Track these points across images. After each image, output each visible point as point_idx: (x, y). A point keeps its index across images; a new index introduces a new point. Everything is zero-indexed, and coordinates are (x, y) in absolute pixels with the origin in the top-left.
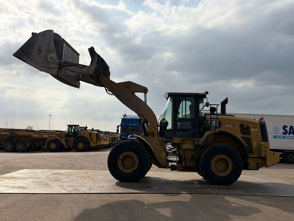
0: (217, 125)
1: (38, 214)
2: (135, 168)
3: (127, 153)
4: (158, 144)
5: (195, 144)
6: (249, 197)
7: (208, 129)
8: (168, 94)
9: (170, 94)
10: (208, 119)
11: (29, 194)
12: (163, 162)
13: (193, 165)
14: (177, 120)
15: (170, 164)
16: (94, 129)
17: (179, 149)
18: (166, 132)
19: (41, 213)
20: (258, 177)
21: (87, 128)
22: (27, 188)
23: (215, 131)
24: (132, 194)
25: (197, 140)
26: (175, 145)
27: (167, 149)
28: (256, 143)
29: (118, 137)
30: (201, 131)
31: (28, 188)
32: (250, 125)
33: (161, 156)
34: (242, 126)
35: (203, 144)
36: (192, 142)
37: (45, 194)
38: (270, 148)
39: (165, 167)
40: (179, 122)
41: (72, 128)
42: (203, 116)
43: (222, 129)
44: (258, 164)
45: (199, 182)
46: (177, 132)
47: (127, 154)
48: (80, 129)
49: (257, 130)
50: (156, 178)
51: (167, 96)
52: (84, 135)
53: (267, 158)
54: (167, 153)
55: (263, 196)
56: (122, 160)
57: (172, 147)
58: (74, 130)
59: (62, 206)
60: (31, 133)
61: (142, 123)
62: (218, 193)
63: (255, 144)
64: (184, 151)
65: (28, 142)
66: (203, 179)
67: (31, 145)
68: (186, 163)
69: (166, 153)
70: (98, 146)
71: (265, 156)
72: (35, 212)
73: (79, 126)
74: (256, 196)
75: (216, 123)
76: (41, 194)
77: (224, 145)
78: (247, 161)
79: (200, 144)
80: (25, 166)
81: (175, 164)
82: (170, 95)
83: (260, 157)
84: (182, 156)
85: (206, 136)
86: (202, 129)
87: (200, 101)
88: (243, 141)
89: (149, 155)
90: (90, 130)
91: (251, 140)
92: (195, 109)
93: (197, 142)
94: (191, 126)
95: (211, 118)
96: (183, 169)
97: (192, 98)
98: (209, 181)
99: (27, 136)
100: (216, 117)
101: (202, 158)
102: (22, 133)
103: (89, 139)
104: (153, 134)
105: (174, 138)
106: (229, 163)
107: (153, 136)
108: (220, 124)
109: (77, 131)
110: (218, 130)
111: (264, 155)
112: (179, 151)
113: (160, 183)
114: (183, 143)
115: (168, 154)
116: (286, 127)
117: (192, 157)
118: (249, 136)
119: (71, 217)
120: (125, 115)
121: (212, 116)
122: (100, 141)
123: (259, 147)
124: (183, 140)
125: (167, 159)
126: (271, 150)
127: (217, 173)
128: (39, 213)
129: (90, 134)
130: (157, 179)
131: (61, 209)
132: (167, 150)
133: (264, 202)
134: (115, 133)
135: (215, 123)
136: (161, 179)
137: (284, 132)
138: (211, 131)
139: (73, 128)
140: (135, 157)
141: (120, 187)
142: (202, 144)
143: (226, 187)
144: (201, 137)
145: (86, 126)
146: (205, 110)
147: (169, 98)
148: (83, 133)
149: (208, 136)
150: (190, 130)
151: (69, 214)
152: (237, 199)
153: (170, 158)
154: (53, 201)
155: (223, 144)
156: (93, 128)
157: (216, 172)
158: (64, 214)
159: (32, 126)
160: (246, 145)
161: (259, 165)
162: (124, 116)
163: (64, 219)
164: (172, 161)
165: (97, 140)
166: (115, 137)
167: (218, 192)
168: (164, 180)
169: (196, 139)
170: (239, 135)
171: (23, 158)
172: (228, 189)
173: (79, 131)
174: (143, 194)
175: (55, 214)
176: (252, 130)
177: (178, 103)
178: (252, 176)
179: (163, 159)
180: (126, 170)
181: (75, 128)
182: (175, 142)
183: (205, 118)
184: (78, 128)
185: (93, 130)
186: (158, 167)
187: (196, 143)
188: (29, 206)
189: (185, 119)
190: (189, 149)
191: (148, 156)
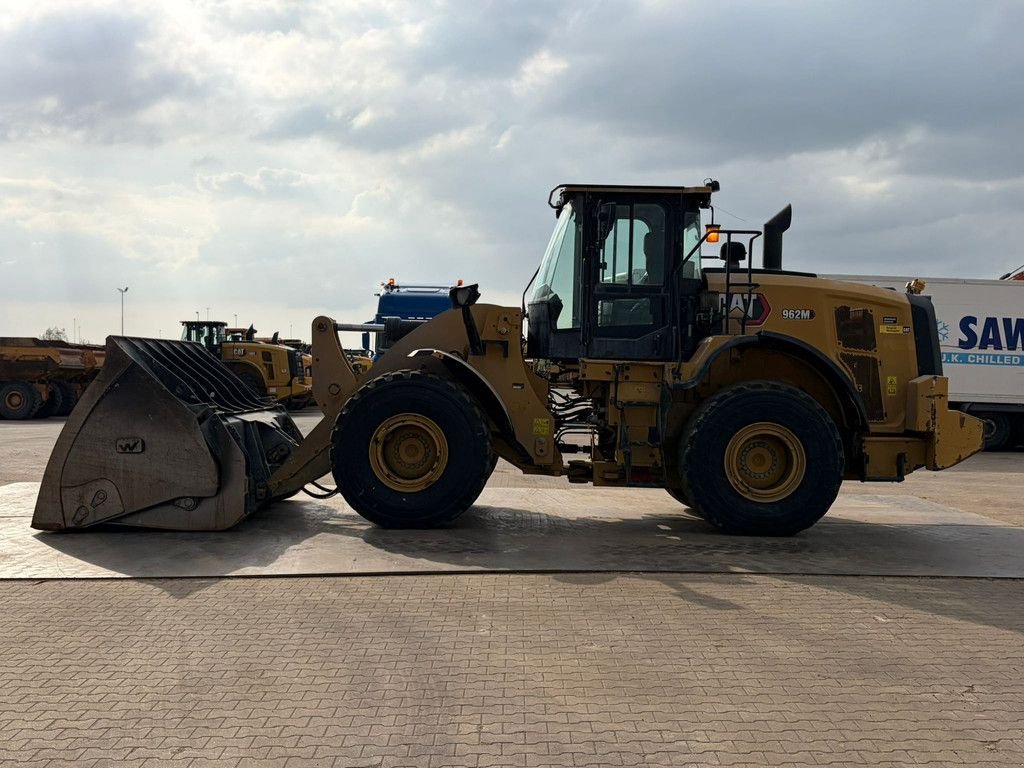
0: (750, 313)
1: (40, 669)
2: (434, 476)
3: (406, 418)
4: (522, 385)
5: (663, 384)
6: (883, 585)
7: (715, 326)
8: (564, 188)
9: (570, 189)
10: (714, 290)
11: (17, 583)
12: (541, 451)
13: (656, 463)
14: (596, 292)
15: (567, 458)
16: (281, 337)
17: (600, 402)
18: (552, 338)
19: (54, 666)
20: (888, 501)
21: (256, 332)
22: (12, 559)
23: (743, 333)
24: (428, 578)
25: (673, 370)
26: (588, 389)
27: (555, 403)
28: (895, 379)
29: (366, 367)
30: (690, 334)
31: (17, 559)
32: (877, 313)
33: (535, 429)
34: (842, 314)
35: (696, 384)
36: (655, 375)
37: (81, 583)
38: (950, 399)
39: (550, 469)
40: (605, 298)
41: (200, 333)
42: (695, 277)
43: (769, 326)
44: (901, 458)
45: (675, 524)
46: (595, 340)
47: (403, 421)
48: (229, 338)
49: (900, 329)
50: (514, 512)
51: (557, 198)
52: (245, 360)
53: (937, 437)
54: (557, 417)
55: (932, 577)
56: (386, 444)
57: (576, 396)
58: (209, 339)
59: (145, 633)
60: (51, 352)
61: (461, 305)
62: (758, 568)
63: (890, 384)
64: (622, 410)
65: (43, 382)
66: (686, 511)
67: (52, 394)
68: (628, 456)
69: (553, 420)
70: (297, 397)
71: (931, 429)
72: (27, 662)
73: (226, 324)
74: (907, 580)
75: (746, 304)
76: (64, 583)
77: (773, 387)
78: (861, 448)
79: (687, 384)
80: (22, 471)
81: (586, 458)
82: (571, 193)
83: (908, 433)
84: (615, 428)
85: (707, 356)
86: (690, 326)
87: (686, 218)
88: (847, 372)
89: (488, 426)
90: (266, 341)
91: (876, 367)
92: (666, 250)
93: (675, 378)
94: (651, 316)
95: (729, 285)
96: (616, 476)
97: (656, 205)
98: (715, 520)
99: (37, 361)
100: (747, 282)
101: (691, 435)
102: (18, 353)
103: (264, 372)
104: (505, 345)
105: (586, 360)
106: (794, 454)
107: (506, 355)
108: (762, 309)
109: (220, 345)
110: (752, 331)
111: (928, 424)
112: (602, 410)
113: (532, 531)
114: (620, 380)
115: (559, 422)
116: (973, 320)
117: (653, 435)
118: (870, 354)
119: (175, 682)
120: (391, 286)
121: (734, 278)
122: (304, 379)
123: (907, 394)
124: (618, 370)
125: (556, 443)
126: (954, 405)
127: (746, 490)
128: (48, 663)
129: (267, 356)
130: (518, 515)
131: (139, 644)
132: (557, 407)
133: (945, 603)
134: (356, 352)
135: (741, 305)
136: (530, 513)
137: (965, 338)
138: (727, 333)
139: (202, 333)
140: (436, 433)
141: (382, 551)
142: (693, 383)
143: (780, 541)
144: (687, 358)
145: (252, 328)
146: (703, 254)
147: (568, 207)
148: (240, 351)
149: (715, 352)
150: (646, 329)
151: (170, 668)
152: (836, 593)
153: (568, 439)
154: (111, 612)
155: (770, 383)
156: (276, 335)
157: (743, 489)
158: (149, 669)
159: (60, 330)
160: (858, 387)
161: (905, 461)
162: (387, 287)
163: (146, 690)
164: (573, 449)
165: (293, 376)
166: (355, 367)
167: (760, 564)
168: (542, 517)
169: (669, 366)
170: (832, 350)
171: (18, 441)
172: (793, 550)
173: (224, 345)
174: (468, 576)
175: (114, 668)
176: (883, 329)
177: (603, 224)
178: (865, 499)
179: (543, 439)
180: (401, 481)
181: (211, 332)
182: (587, 378)
183: (703, 283)
184: (223, 332)
185: (275, 339)
186: (521, 471)
187: (669, 378)
188: (9, 634)
189: (626, 290)
190: (641, 404)
191: (485, 430)
